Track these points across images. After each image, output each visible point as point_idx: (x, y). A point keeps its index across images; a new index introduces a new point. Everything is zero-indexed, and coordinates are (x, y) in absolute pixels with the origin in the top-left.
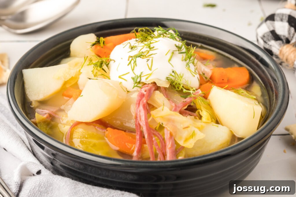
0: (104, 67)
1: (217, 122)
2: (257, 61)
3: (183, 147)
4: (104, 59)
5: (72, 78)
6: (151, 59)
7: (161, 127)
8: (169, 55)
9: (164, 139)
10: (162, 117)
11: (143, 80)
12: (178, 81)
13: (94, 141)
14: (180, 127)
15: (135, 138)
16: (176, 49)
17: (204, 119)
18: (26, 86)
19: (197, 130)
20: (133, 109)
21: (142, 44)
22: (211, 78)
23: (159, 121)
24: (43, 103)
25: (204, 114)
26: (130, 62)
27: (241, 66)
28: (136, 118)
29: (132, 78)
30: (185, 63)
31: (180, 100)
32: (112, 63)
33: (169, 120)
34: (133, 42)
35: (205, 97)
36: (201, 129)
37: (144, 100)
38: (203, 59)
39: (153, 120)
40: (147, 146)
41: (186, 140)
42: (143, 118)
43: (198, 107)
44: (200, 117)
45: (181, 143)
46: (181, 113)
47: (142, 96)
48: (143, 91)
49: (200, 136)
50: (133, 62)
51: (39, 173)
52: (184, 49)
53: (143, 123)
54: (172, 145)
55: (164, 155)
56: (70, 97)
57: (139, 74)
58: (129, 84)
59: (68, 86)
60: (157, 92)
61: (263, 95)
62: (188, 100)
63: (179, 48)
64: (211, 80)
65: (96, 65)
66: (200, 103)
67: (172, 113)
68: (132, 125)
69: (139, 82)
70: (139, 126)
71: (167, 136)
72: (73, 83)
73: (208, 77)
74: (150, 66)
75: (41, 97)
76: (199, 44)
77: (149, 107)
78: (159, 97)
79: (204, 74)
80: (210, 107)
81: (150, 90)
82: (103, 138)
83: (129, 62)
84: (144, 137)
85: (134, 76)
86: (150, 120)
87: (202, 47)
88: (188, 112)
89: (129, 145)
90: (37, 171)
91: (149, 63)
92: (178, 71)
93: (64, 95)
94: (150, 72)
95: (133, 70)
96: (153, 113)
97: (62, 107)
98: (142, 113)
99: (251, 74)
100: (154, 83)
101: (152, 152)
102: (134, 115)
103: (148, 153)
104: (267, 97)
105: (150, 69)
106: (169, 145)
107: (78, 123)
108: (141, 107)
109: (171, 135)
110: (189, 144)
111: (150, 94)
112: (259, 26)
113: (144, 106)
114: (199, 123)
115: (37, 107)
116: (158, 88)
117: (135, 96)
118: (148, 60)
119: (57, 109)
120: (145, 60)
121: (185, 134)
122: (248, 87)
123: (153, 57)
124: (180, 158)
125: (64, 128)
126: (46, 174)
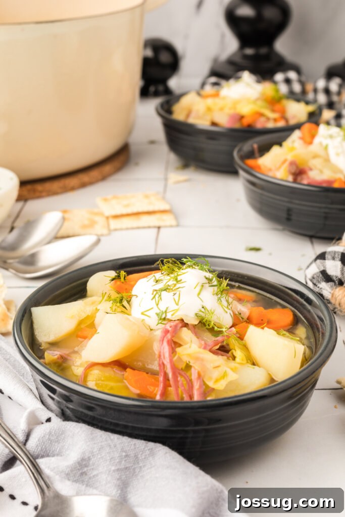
0: (125, 303)
1: (254, 364)
2: (302, 301)
3: (213, 389)
4: (125, 294)
5: (88, 317)
6: (178, 293)
7: (188, 367)
8: (198, 288)
9: (191, 380)
10: (189, 355)
11: (169, 316)
12: (208, 317)
13: (112, 384)
14: (210, 366)
15: (158, 380)
16: (207, 281)
17: (237, 360)
18: (35, 326)
19: (229, 371)
20: (156, 347)
21: (169, 277)
22: (248, 318)
23: (186, 359)
24: (54, 345)
25: (239, 353)
26: (155, 296)
27: (284, 307)
28: (160, 356)
29: (156, 314)
30: (216, 298)
31: (210, 339)
32: (134, 299)
33: (197, 359)
34: (158, 275)
35: (241, 338)
36: (234, 370)
37: (169, 336)
38: (240, 300)
39: (180, 359)
40: (172, 390)
41: (217, 381)
42: (167, 355)
43: (231, 347)
44: (234, 358)
45: (211, 384)
46: (211, 351)
47: (167, 332)
48: (168, 327)
49: (232, 376)
50: (157, 296)
51: (49, 420)
52: (215, 282)
53: (167, 362)
54: (200, 386)
55: (191, 397)
56: (85, 338)
57: (164, 310)
58: (153, 321)
59: (83, 326)
60: (185, 329)
61: (308, 338)
62: (220, 338)
63: (210, 280)
64: (249, 321)
65: (115, 301)
66: (234, 343)
67: (202, 350)
68: (155, 367)
69: (164, 319)
70: (163, 365)
71: (194, 376)
72: (89, 322)
73: (245, 317)
74: (177, 301)
75: (52, 338)
76: (237, 284)
77: (175, 345)
78: (186, 334)
79: (240, 314)
80: (246, 348)
81: (176, 326)
82: (121, 381)
83: (152, 296)
84: (168, 380)
85: (158, 311)
86: (175, 358)
87: (239, 288)
88: (220, 352)
89: (151, 388)
90: (46, 418)
91: (176, 297)
92: (209, 307)
93: (78, 336)
94: (176, 307)
95: (157, 305)
96: (178, 350)
97: (76, 349)
98: (166, 349)
99: (295, 315)
100: (182, 320)
101: (178, 394)
102: (157, 353)
103: (173, 397)
104: (312, 340)
105: (177, 304)
106: (196, 386)
107: (94, 365)
108: (165, 343)
109: (199, 376)
110: (220, 386)
111: (175, 331)
112: (308, 267)
113: (168, 342)
114: (232, 364)
115: (48, 349)
116: (186, 325)
117: (158, 333)
118: (175, 294)
119: (71, 350)
120: (172, 293)
121: (216, 374)
122: (291, 329)
123: (180, 291)
124: (209, 398)
125: (78, 369)
126: (57, 421)
